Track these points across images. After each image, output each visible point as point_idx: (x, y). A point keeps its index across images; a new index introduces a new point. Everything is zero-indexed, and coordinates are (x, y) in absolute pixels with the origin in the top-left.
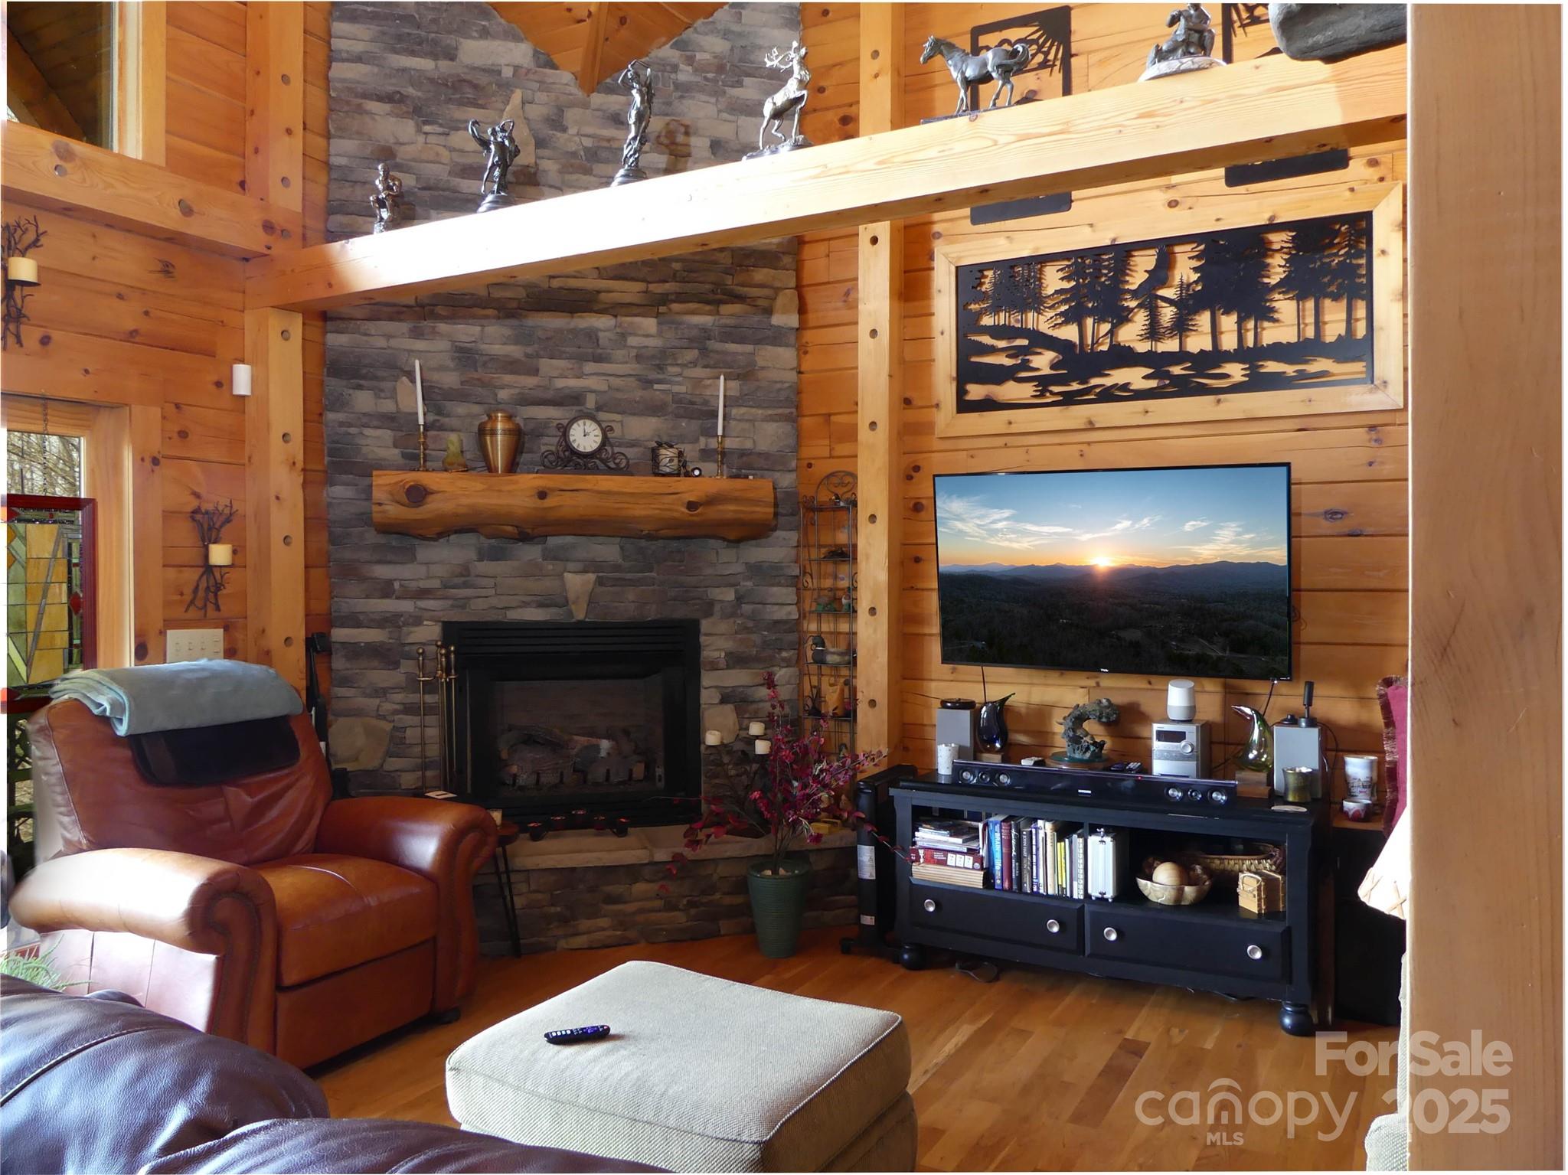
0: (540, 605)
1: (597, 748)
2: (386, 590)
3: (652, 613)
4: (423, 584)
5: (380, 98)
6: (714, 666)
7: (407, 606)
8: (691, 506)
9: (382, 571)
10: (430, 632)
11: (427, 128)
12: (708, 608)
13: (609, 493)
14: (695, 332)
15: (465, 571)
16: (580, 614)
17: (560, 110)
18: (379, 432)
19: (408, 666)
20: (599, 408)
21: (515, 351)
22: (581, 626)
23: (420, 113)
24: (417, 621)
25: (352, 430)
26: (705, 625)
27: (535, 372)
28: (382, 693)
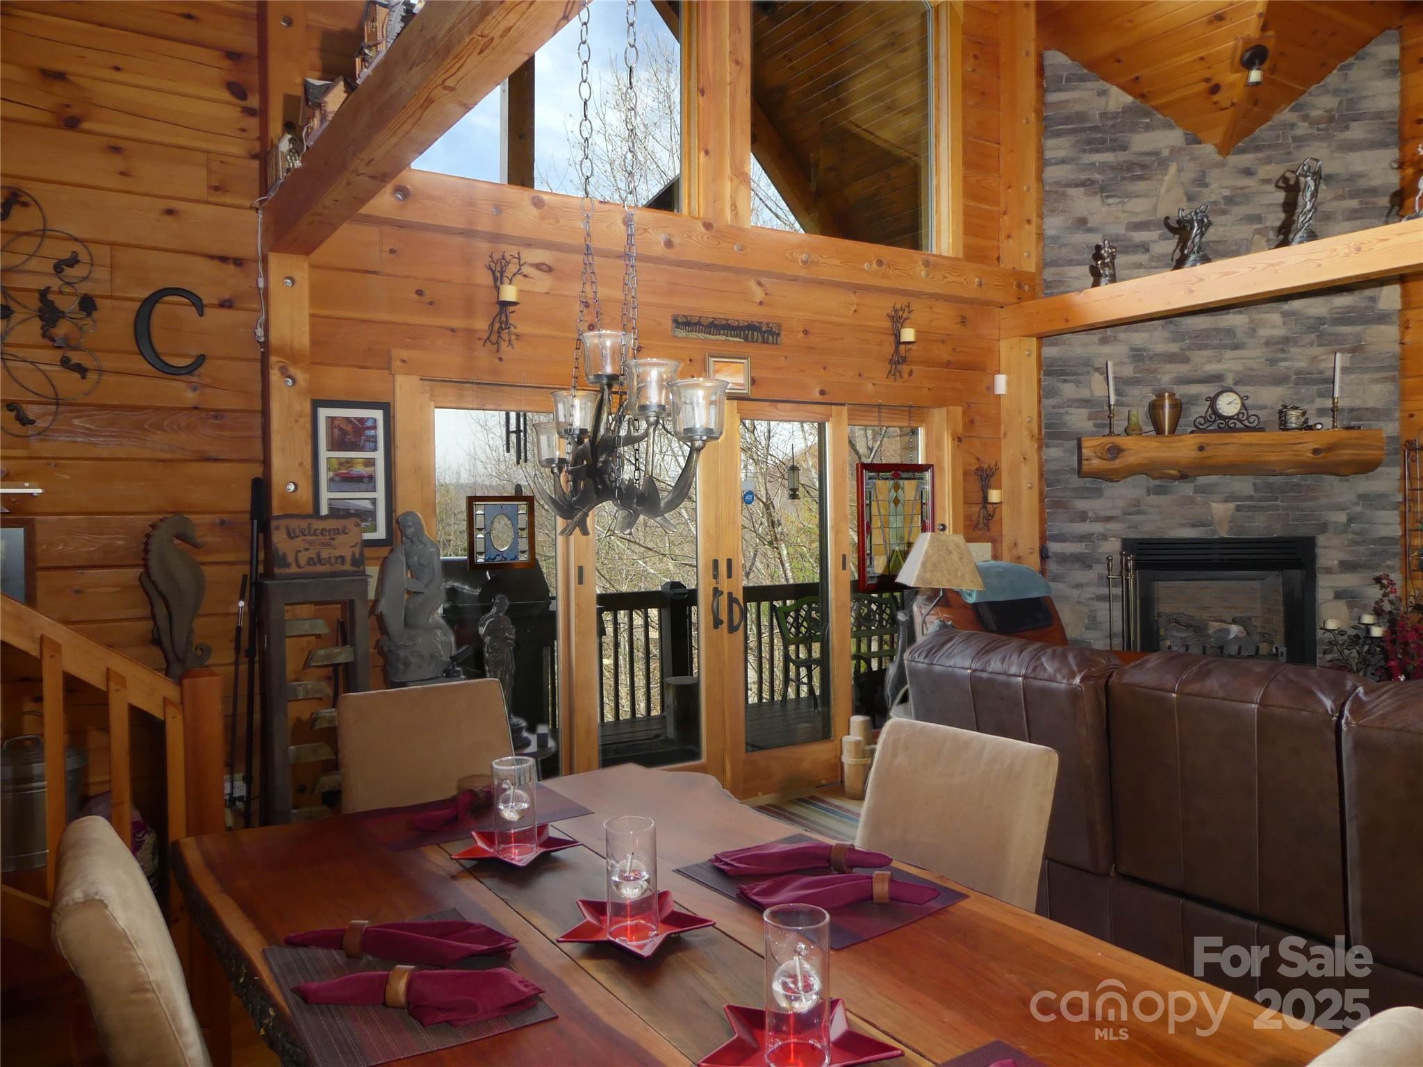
0: (1194, 526)
1: (1227, 631)
2: (1083, 517)
3: (1278, 531)
4: (1108, 513)
5: (1077, 186)
6: (1328, 571)
7: (1098, 528)
8: (1316, 451)
9: (1081, 505)
10: (1112, 546)
11: (1110, 201)
12: (1323, 528)
13: (1250, 445)
14: (1312, 321)
15: (1137, 503)
16: (1224, 533)
17: (1204, 173)
18: (1080, 410)
19: (1100, 569)
20: (1236, 383)
21: (1174, 348)
22: (1223, 541)
23: (1104, 190)
24: (1104, 537)
25: (1062, 411)
26: (1321, 540)
27: (1186, 360)
28: (1079, 586)
